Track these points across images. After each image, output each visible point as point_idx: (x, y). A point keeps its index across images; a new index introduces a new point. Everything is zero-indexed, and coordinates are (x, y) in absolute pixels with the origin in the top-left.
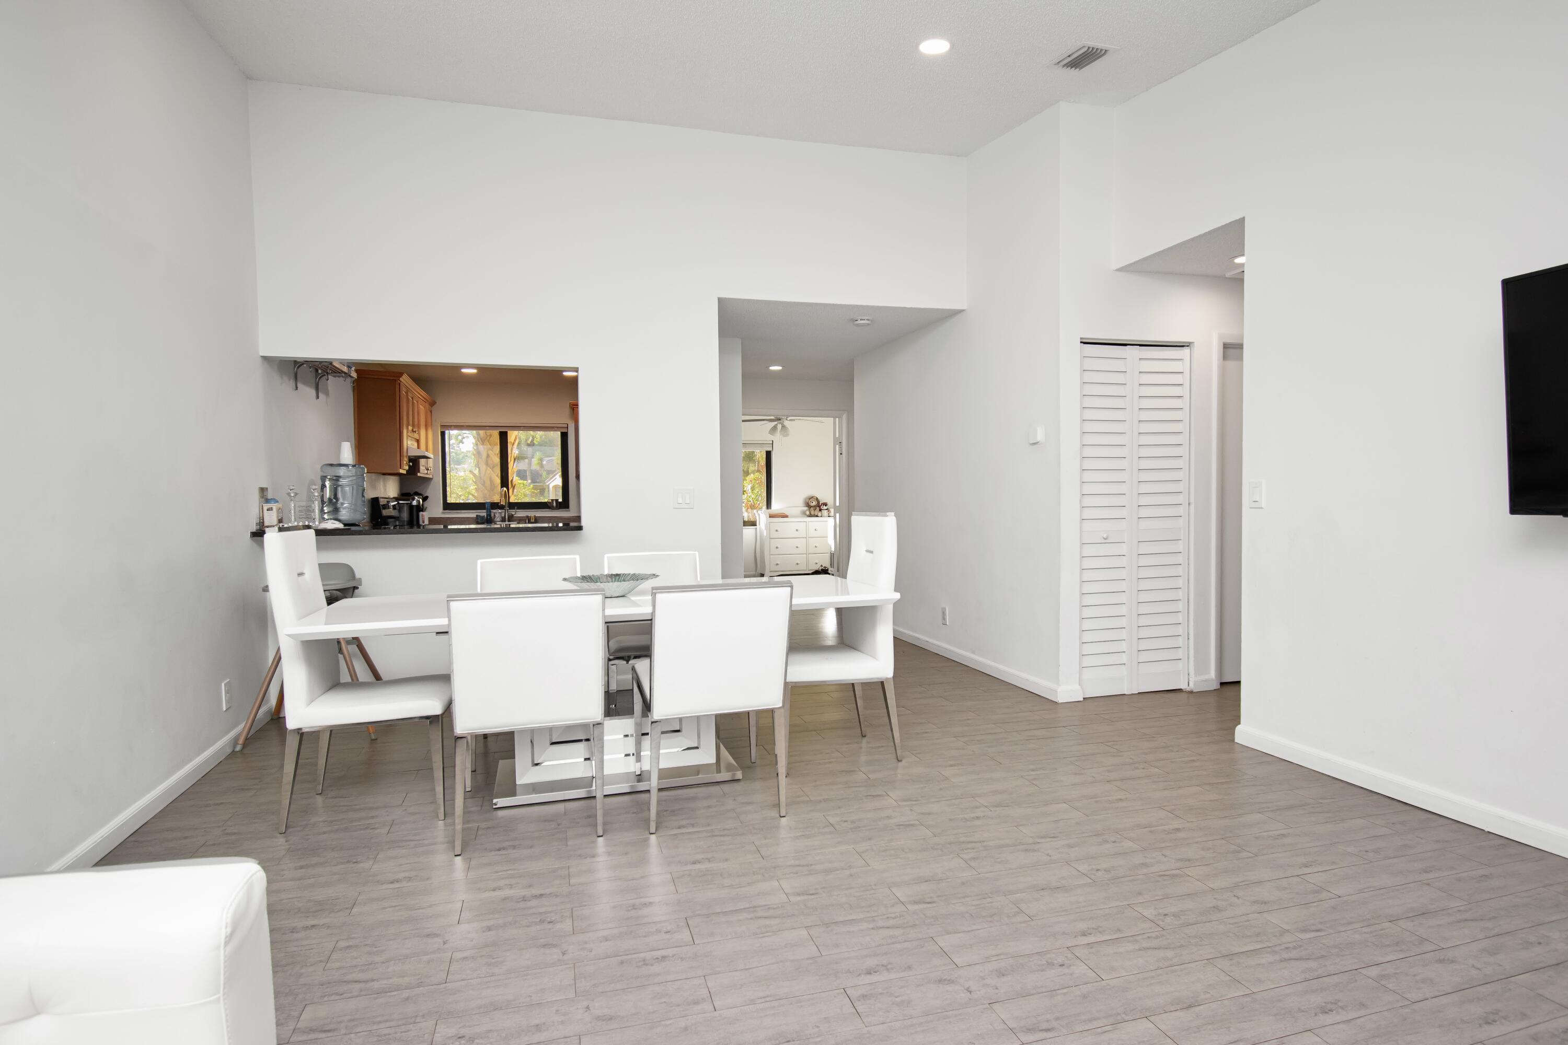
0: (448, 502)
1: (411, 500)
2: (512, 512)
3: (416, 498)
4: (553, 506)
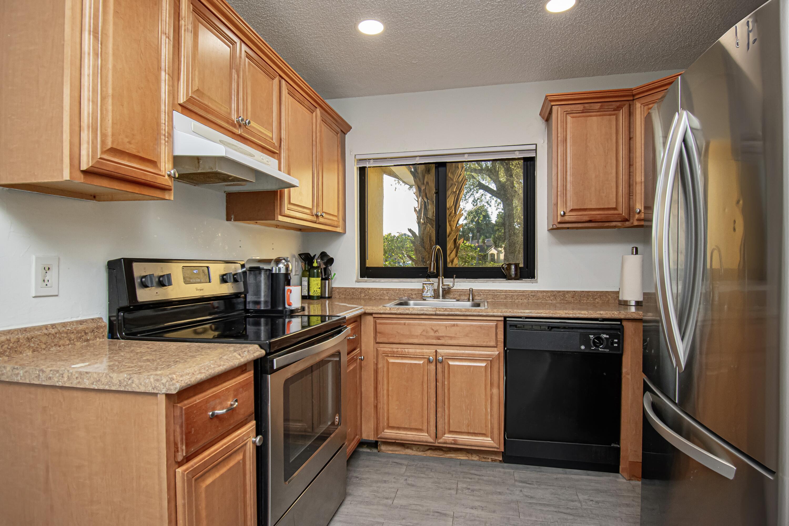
0: (367, 266)
1: (272, 265)
2: (448, 282)
4: (511, 276)
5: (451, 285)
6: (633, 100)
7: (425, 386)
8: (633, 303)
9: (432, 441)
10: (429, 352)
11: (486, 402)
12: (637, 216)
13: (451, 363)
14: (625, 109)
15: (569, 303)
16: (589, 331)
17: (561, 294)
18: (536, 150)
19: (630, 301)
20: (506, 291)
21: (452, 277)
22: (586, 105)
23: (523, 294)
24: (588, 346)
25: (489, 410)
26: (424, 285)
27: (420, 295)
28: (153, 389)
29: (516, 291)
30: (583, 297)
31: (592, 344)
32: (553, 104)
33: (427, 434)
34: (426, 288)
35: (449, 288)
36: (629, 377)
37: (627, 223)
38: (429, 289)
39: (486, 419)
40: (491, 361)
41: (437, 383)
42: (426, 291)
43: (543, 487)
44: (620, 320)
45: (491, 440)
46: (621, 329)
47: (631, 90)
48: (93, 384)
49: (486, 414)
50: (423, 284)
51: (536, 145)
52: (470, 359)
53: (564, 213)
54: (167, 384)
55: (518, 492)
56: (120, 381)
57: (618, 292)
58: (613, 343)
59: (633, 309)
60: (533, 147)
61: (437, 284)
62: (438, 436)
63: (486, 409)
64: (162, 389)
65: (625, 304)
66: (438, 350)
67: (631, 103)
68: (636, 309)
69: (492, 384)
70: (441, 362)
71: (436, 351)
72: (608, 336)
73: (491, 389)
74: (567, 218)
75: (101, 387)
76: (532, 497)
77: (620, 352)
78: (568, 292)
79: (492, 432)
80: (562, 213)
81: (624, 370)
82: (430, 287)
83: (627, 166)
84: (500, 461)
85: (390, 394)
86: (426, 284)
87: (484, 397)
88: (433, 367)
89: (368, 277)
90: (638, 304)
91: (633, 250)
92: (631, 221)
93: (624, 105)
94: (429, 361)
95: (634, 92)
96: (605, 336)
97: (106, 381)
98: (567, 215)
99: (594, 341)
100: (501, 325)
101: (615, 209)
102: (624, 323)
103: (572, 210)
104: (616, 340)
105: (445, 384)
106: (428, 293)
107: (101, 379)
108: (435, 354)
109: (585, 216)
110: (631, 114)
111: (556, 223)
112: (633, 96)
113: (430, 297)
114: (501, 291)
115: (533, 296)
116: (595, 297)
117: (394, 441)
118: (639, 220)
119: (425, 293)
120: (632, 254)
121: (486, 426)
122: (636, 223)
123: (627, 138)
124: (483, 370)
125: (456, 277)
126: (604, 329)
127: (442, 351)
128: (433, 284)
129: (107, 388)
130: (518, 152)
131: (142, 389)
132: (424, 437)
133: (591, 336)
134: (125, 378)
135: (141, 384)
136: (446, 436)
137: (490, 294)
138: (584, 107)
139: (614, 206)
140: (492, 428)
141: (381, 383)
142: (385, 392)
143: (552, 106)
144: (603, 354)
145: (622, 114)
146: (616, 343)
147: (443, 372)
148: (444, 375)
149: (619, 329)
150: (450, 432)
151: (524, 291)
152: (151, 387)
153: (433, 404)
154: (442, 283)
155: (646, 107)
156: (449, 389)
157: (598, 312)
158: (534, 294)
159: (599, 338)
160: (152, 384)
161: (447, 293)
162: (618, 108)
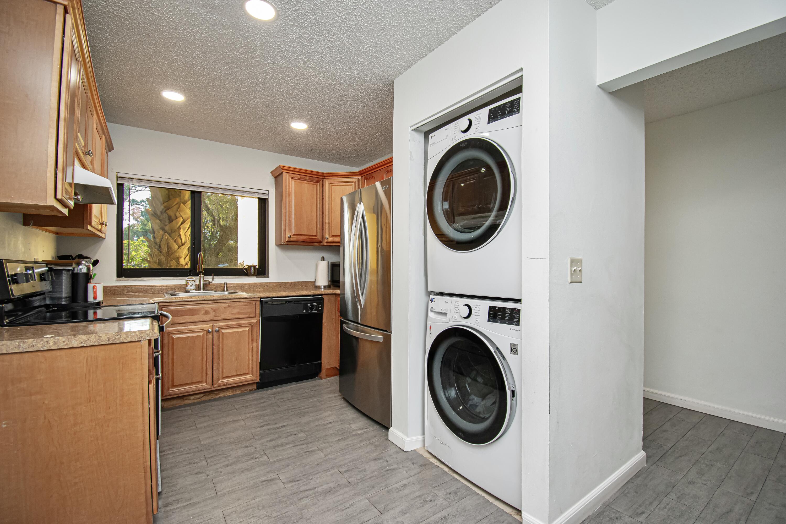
0: (124, 267)
1: (74, 266)
2: (209, 279)
3: (84, 262)
4: (251, 273)
5: (211, 280)
6: (324, 179)
7: (204, 351)
8: (323, 287)
9: (209, 387)
10: (208, 326)
11: (248, 353)
12: (326, 240)
13: (223, 331)
14: (320, 183)
15: (288, 289)
16: (307, 302)
17: (284, 284)
18: (268, 194)
19: (321, 286)
20: (249, 284)
21: (211, 275)
22: (302, 176)
23: (261, 285)
24: (307, 311)
25: (250, 357)
26: (188, 281)
27: (184, 289)
28: (139, 338)
29: (256, 283)
30: (296, 285)
31: (309, 309)
32: (283, 171)
33: (205, 384)
34: (190, 283)
35: (210, 283)
36: (326, 324)
37: (321, 244)
38: (192, 284)
39: (248, 363)
40: (252, 326)
41: (214, 347)
42: (190, 285)
43: (285, 393)
44: (321, 295)
45: (251, 376)
46: (322, 299)
47: (323, 173)
48: (82, 343)
49: (249, 360)
50: (186, 280)
51: (268, 191)
52: (239, 327)
53: (290, 236)
54: (150, 334)
55: (273, 399)
56: (108, 338)
57: (314, 282)
58: (319, 307)
59: (323, 290)
60: (267, 192)
61: (199, 280)
62: (214, 383)
63: (248, 357)
64: (146, 337)
65: (319, 287)
66: (214, 324)
67: (323, 179)
68: (324, 290)
69: (252, 341)
70: (217, 332)
71: (213, 325)
72: (316, 304)
73: (252, 344)
74: (292, 239)
75: (90, 344)
76: (282, 399)
77: (321, 312)
78: (288, 283)
79: (252, 371)
80: (289, 236)
81: (324, 321)
82: (193, 282)
83: (322, 213)
84: (255, 389)
85: (175, 361)
86: (190, 280)
87: (247, 350)
88: (210, 336)
89: (125, 277)
90: (325, 287)
91: (322, 258)
92: (323, 243)
93: (320, 180)
94: (208, 332)
95: (325, 175)
96: (315, 304)
97: (95, 339)
98: (291, 237)
99: (310, 307)
100: (258, 303)
101: (316, 236)
102: (324, 296)
103: (294, 235)
104: (320, 306)
105: (219, 347)
106: (192, 287)
107: (90, 339)
108: (212, 327)
109: (301, 238)
110: (323, 186)
111: (285, 242)
112: (324, 176)
113: (193, 290)
114: (246, 284)
115: (267, 286)
116: (302, 285)
117: (177, 396)
118: (327, 243)
119: (188, 287)
120: (322, 260)
121: (248, 368)
122: (325, 244)
123: (322, 199)
124: (247, 333)
125: (215, 275)
126: (314, 300)
127: (217, 324)
128: (195, 280)
129: (96, 344)
130: (257, 193)
131: (129, 340)
132: (204, 386)
133: (309, 305)
134: (114, 335)
135: (128, 337)
136: (220, 381)
137: (238, 286)
138: (301, 177)
139: (315, 234)
140: (252, 368)
141: (167, 355)
142: (170, 361)
143: (283, 172)
144: (314, 314)
145: (319, 185)
146: (320, 307)
147: (219, 338)
148: (219, 341)
149: (322, 300)
150: (224, 378)
151: (261, 283)
152: (137, 338)
153: (210, 361)
154: (203, 280)
155: (331, 184)
156: (223, 349)
157: (312, 291)
158: (268, 285)
159: (312, 305)
160: (137, 336)
161: (206, 286)
162: (317, 182)
